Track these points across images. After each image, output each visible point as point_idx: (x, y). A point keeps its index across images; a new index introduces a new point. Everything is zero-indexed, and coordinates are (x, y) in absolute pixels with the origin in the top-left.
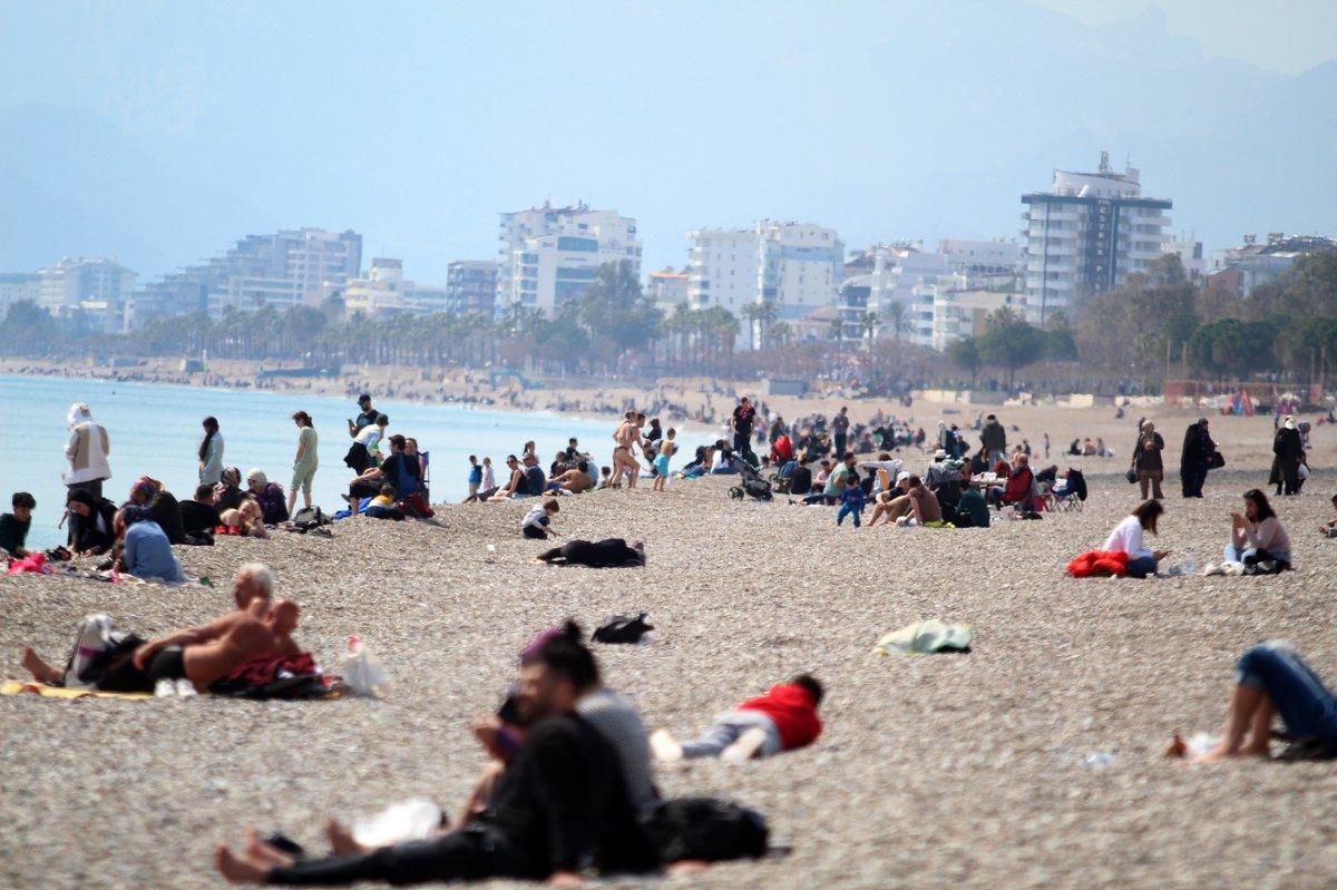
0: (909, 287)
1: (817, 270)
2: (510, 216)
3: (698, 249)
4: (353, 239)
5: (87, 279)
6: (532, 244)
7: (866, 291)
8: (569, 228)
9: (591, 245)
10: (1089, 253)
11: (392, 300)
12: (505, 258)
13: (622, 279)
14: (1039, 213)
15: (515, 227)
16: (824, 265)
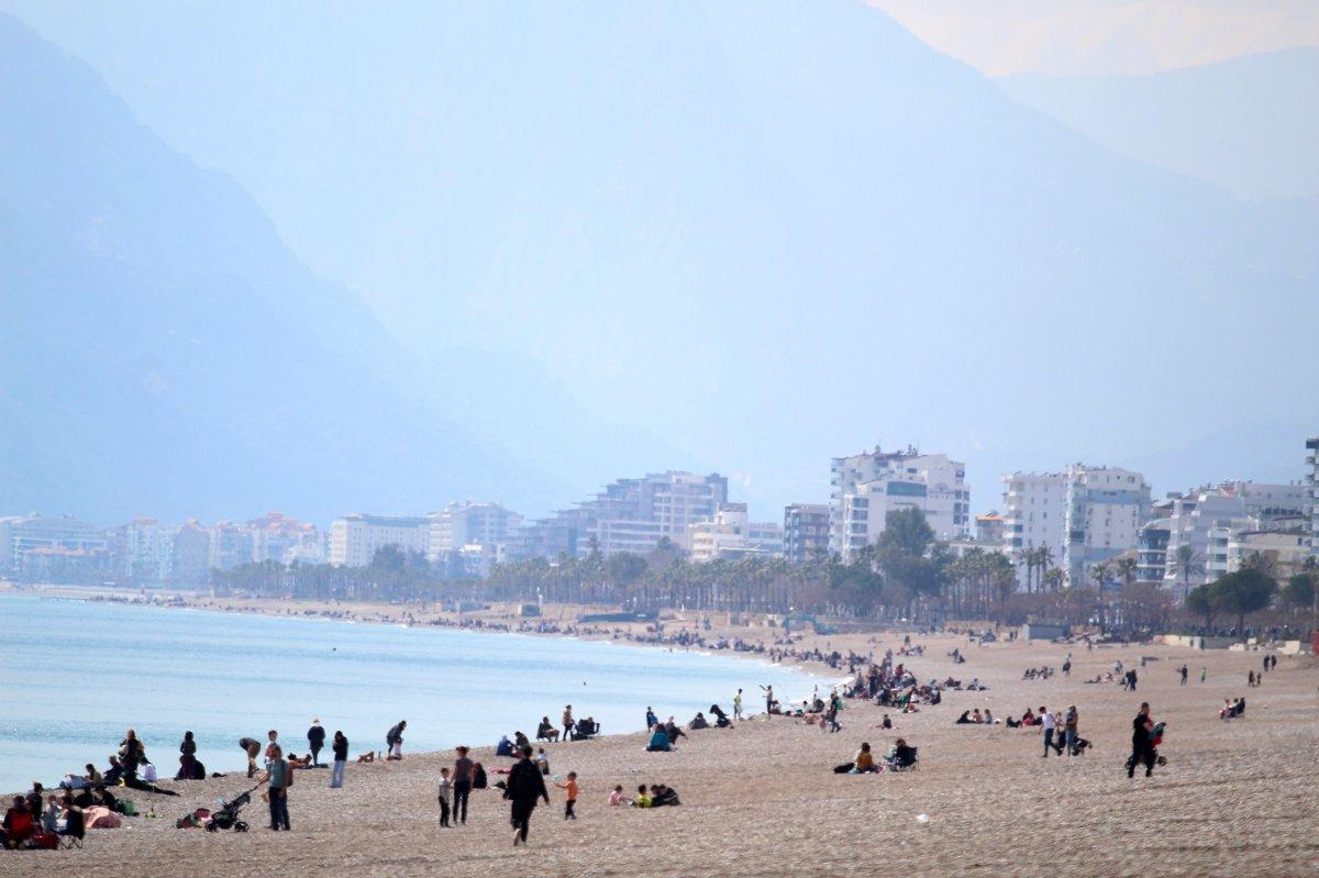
0: (1205, 529)
1: (1124, 513)
2: (841, 461)
3: (1013, 494)
4: (718, 481)
5: (473, 521)
6: (863, 489)
7: (1166, 534)
8: (899, 472)
9: (920, 490)
11: (734, 542)
12: (836, 502)
13: (913, 527)
15: (846, 473)
16: (1129, 508)
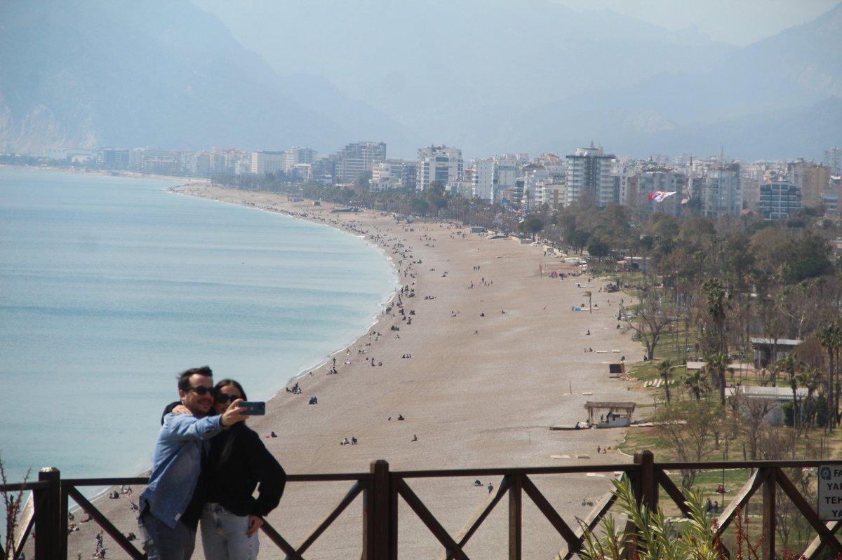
0: (536, 181)
1: (509, 174)
2: (421, 149)
3: (475, 166)
6: (427, 160)
7: (523, 183)
8: (440, 154)
9: (447, 160)
10: (588, 174)
12: (419, 163)
14: (571, 162)
15: (423, 153)
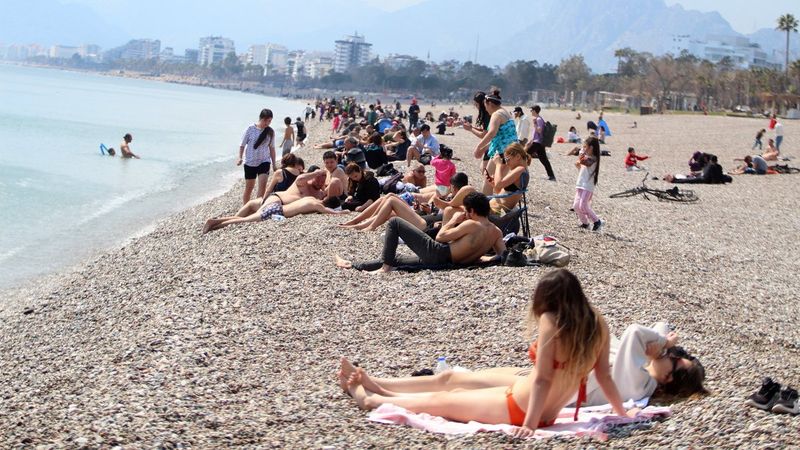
0: (305, 62)
1: (281, 56)
2: (202, 38)
3: (250, 49)
4: (158, 42)
5: (90, 48)
6: (208, 46)
7: (293, 62)
8: (217, 42)
9: (222, 47)
10: (351, 56)
11: (170, 58)
12: (201, 49)
13: (233, 57)
14: (339, 45)
15: (203, 41)
16: (283, 55)
